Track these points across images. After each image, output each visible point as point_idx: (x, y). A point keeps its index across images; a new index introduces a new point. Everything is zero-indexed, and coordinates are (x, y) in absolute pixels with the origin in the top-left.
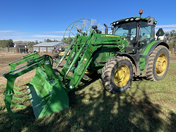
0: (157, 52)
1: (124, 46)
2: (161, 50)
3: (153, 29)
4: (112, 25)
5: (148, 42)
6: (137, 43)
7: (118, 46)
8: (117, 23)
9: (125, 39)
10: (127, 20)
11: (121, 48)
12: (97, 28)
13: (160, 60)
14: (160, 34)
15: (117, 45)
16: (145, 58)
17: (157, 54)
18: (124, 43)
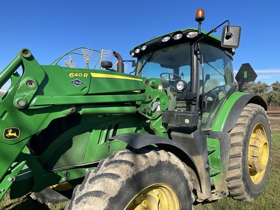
0: (247, 122)
1: (159, 109)
2: (255, 116)
3: (228, 65)
4: (133, 54)
5: (221, 95)
6: (194, 99)
7: (140, 110)
8: (144, 48)
9: (160, 88)
10: (166, 39)
11: (150, 115)
12: (111, 67)
13: (255, 142)
14: (245, 76)
15: (138, 106)
16: (219, 140)
17: (249, 127)
18: (158, 99)
